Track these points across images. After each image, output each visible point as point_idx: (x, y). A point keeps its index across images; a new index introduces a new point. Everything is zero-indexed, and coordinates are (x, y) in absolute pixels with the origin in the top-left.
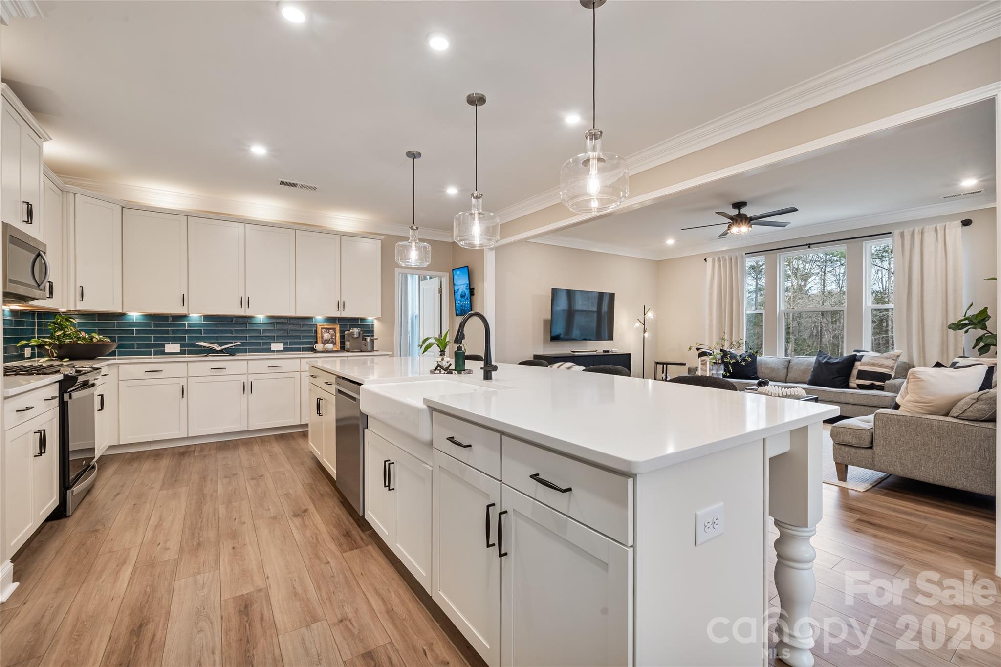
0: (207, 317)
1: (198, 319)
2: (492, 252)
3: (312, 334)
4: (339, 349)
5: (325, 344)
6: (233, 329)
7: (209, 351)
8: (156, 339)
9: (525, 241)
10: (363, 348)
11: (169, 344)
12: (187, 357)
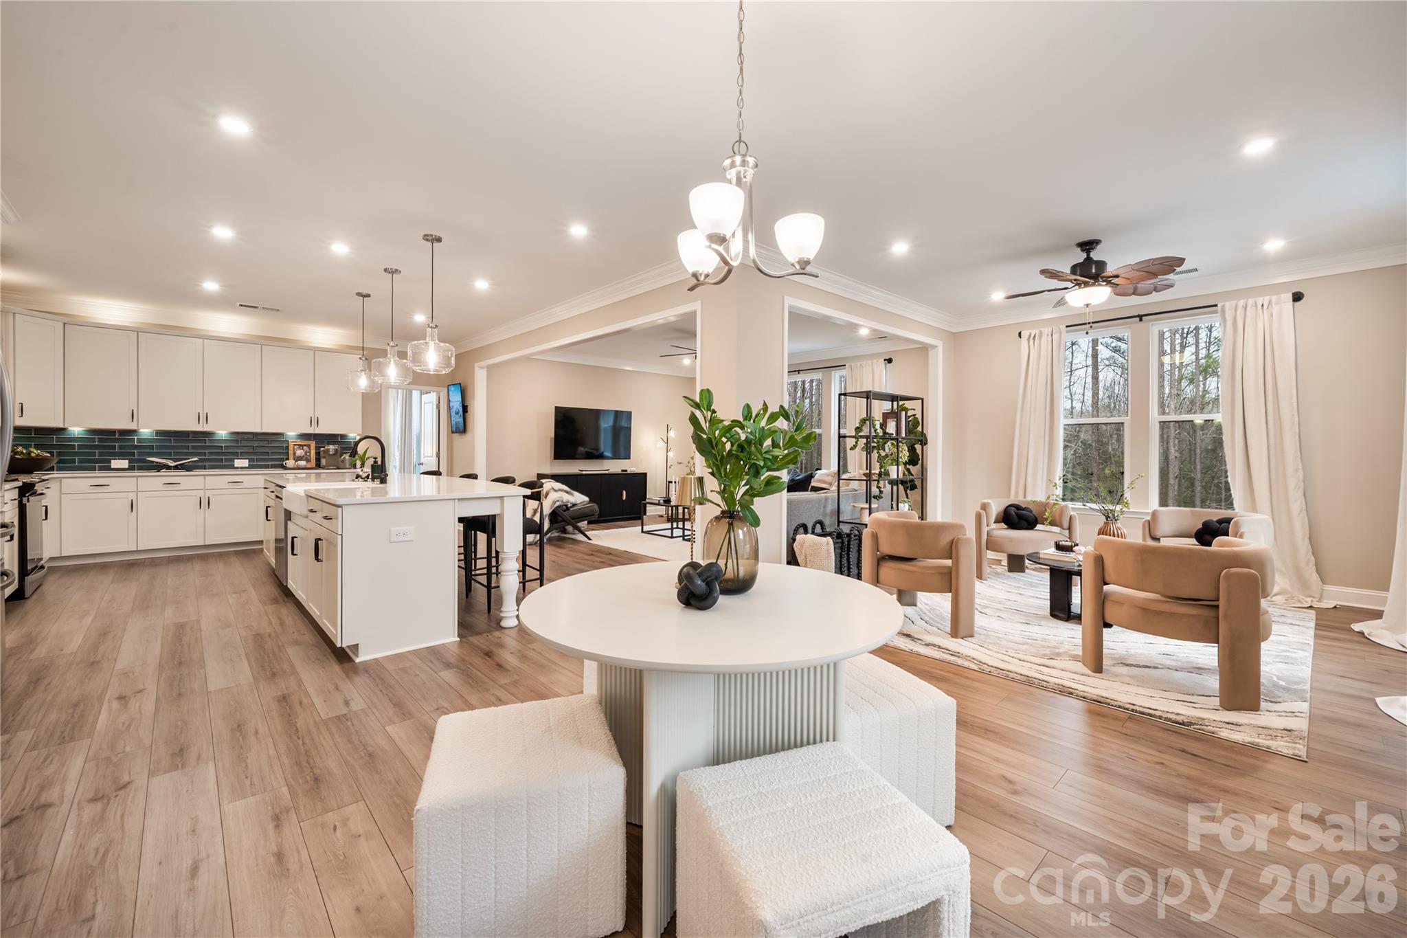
0: (159, 433)
1: (150, 434)
2: (482, 370)
3: (282, 451)
4: (314, 466)
5: (296, 461)
6: (190, 445)
7: (159, 467)
8: (101, 454)
9: (527, 359)
10: (341, 465)
11: (116, 459)
12: (136, 473)
